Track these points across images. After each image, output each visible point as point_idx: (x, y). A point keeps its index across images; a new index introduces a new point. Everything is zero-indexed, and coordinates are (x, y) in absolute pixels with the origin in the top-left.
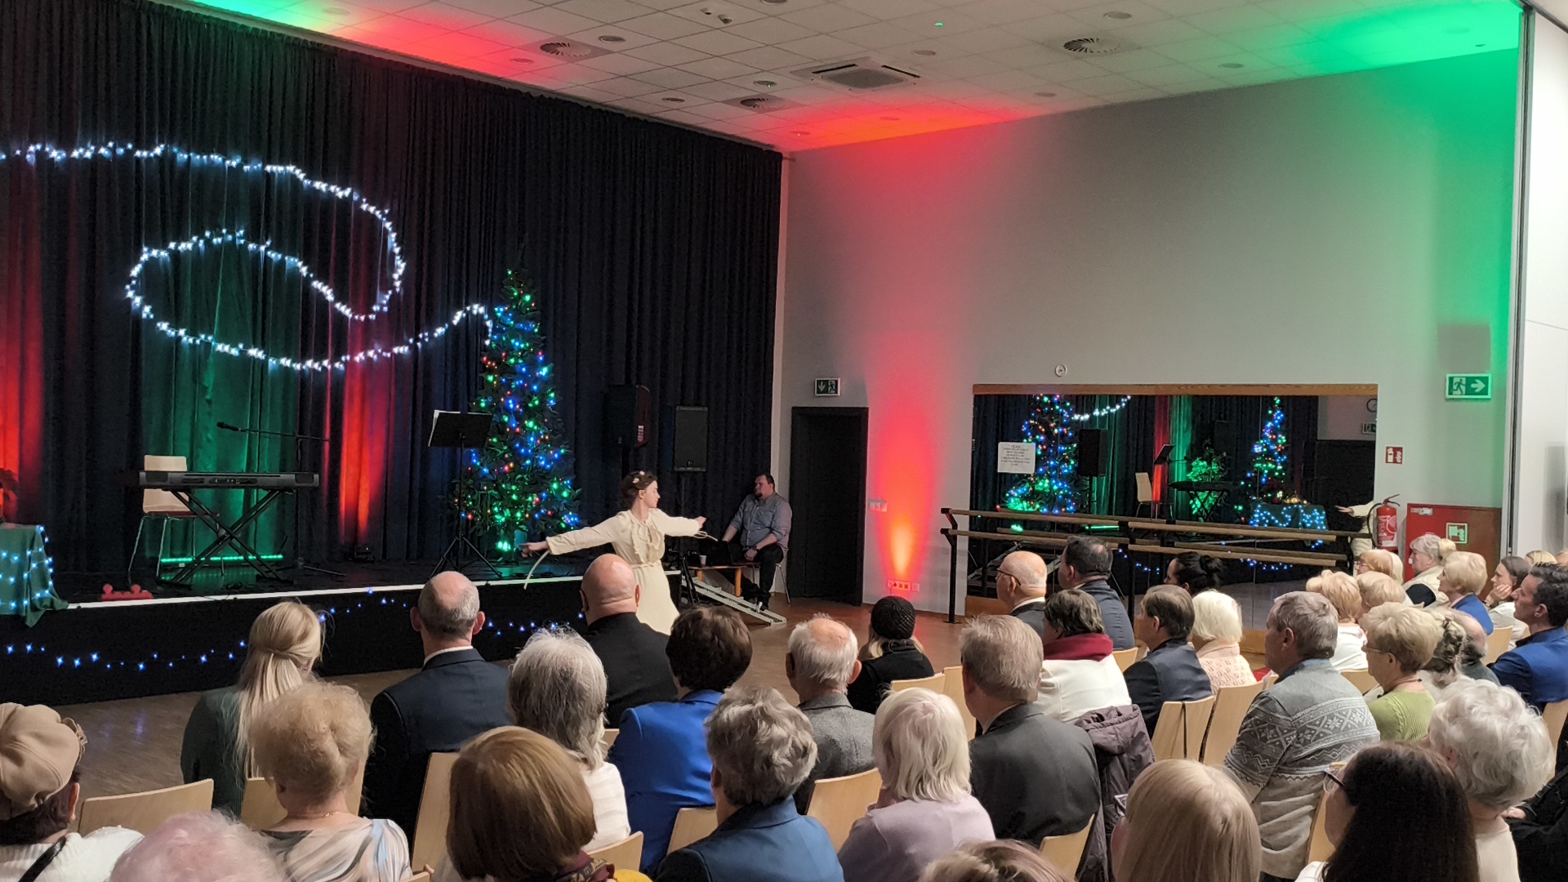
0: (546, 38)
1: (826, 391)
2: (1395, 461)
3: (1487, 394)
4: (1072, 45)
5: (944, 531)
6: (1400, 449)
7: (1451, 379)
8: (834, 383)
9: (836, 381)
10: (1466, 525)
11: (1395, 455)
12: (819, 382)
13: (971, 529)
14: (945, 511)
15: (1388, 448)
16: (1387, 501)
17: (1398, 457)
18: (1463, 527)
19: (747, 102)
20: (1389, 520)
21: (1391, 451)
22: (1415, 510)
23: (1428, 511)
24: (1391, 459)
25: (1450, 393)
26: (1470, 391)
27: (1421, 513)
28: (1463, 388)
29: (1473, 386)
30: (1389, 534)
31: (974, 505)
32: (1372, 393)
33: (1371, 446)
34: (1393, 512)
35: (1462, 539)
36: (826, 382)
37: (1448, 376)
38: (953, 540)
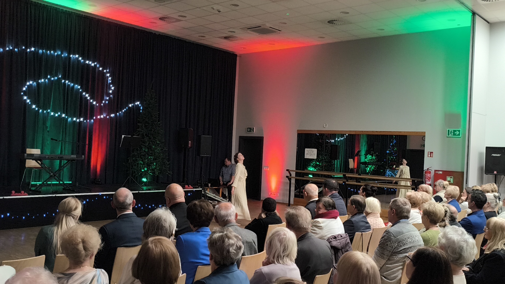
0: (160, 16)
1: (250, 131)
2: (431, 156)
3: (460, 135)
4: (330, 22)
5: (287, 177)
6: (432, 153)
7: (449, 131)
8: (253, 128)
9: (254, 128)
10: (453, 177)
11: (431, 154)
12: (248, 128)
13: (296, 176)
14: (287, 170)
15: (428, 152)
16: (428, 169)
17: (432, 155)
18: (452, 178)
19: (226, 38)
20: (429, 175)
21: (429, 153)
22: (437, 172)
23: (441, 172)
24: (429, 155)
25: (448, 135)
26: (454, 134)
27: (439, 173)
28: (452, 133)
29: (455, 133)
30: (428, 180)
31: (297, 168)
32: (424, 135)
33: (423, 152)
34: (430, 173)
35: (451, 181)
36: (250, 128)
37: (448, 129)
38: (290, 179)
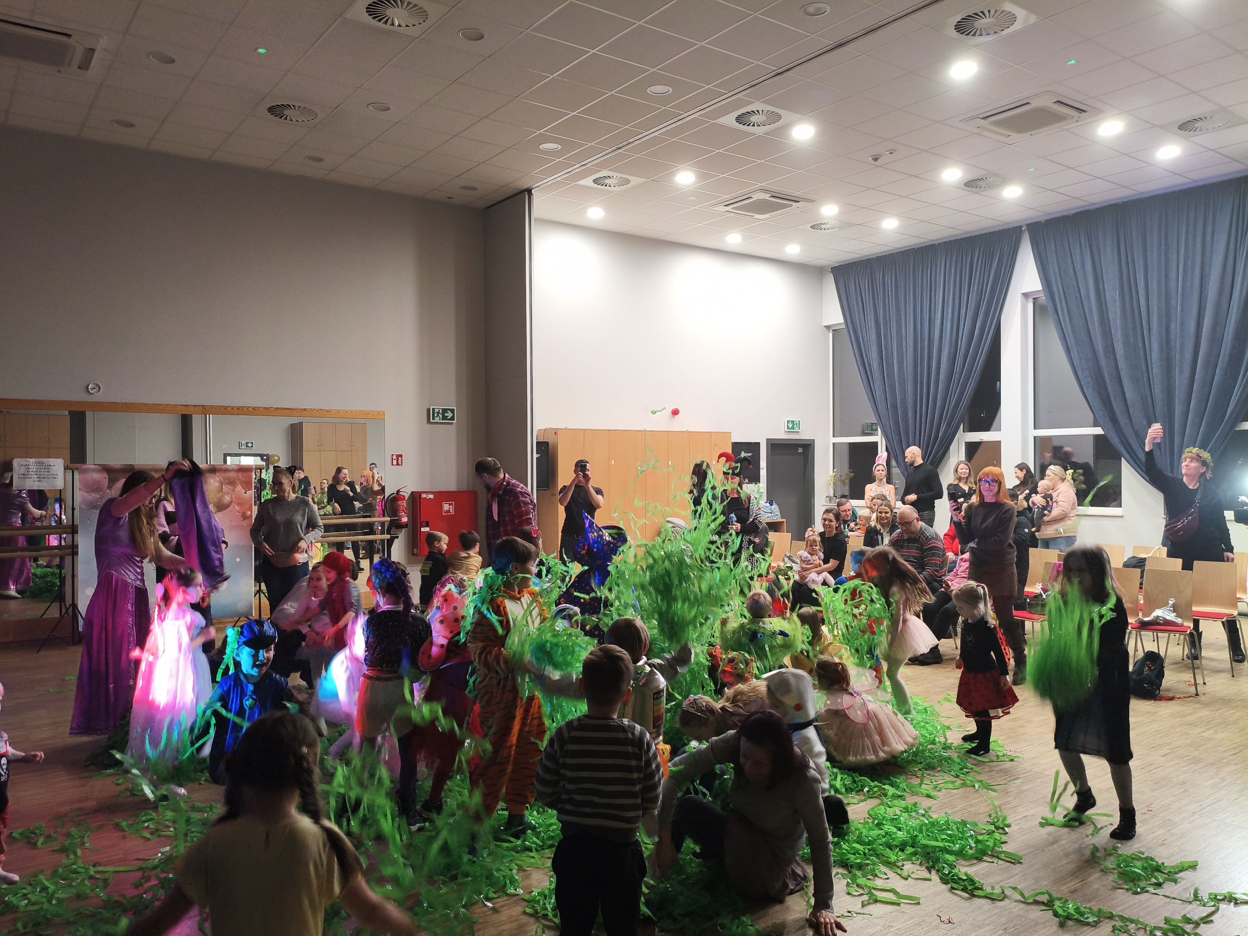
2: (398, 464)
3: (454, 420)
6: (401, 456)
7: (433, 409)
10: (453, 503)
11: (398, 460)
15: (392, 455)
16: (398, 491)
17: (400, 461)
21: (395, 457)
22: (424, 496)
23: (431, 496)
24: (395, 462)
25: (433, 419)
26: (444, 418)
27: (427, 498)
28: (441, 416)
29: (446, 414)
32: (381, 416)
35: (451, 512)
37: (432, 407)
